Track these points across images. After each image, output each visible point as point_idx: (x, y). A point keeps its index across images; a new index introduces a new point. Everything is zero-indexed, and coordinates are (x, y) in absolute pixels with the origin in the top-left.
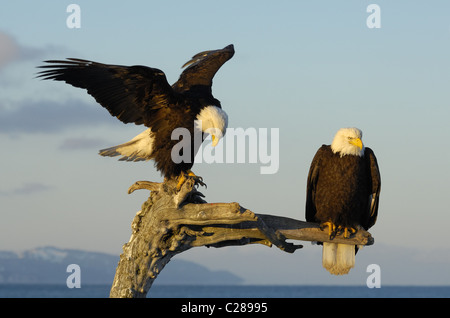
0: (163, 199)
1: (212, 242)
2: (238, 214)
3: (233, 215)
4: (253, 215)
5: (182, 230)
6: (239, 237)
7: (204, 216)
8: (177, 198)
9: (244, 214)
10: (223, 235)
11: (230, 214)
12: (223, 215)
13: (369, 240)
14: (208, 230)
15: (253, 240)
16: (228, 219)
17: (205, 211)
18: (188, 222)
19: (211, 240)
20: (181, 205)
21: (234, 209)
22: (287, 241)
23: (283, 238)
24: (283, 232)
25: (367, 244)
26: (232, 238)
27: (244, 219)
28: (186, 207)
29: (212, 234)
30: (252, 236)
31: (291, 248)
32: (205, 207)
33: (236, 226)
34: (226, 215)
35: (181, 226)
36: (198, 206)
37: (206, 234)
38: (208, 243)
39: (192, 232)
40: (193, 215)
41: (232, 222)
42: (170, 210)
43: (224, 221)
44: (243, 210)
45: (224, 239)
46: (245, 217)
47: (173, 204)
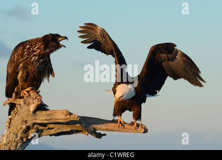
0: (23, 108)
1: (53, 133)
2: (68, 117)
3: (65, 117)
4: (76, 117)
5: (35, 126)
6: (69, 130)
7: (48, 118)
8: (32, 108)
9: (71, 116)
10: (59, 129)
11: (63, 117)
12: (59, 117)
13: (145, 130)
14: (51, 126)
15: (77, 132)
16: (63, 119)
17: (48, 115)
18: (39, 121)
19: (52, 132)
20: (34, 112)
21: (66, 113)
22: (97, 131)
23: (95, 130)
24: (95, 126)
25: (144, 133)
26: (64, 130)
27: (71, 119)
28: (37, 113)
29: (53, 128)
30: (76, 129)
31: (99, 136)
32: (48, 112)
33: (67, 123)
34: (61, 117)
35: (34, 124)
36: (44, 112)
37: (49, 129)
38: (51, 133)
39: (41, 128)
40: (41, 117)
41: (65, 121)
42: (28, 115)
43: (60, 121)
44: (70, 114)
45: (60, 131)
46: (72, 118)
47: (30, 111)
